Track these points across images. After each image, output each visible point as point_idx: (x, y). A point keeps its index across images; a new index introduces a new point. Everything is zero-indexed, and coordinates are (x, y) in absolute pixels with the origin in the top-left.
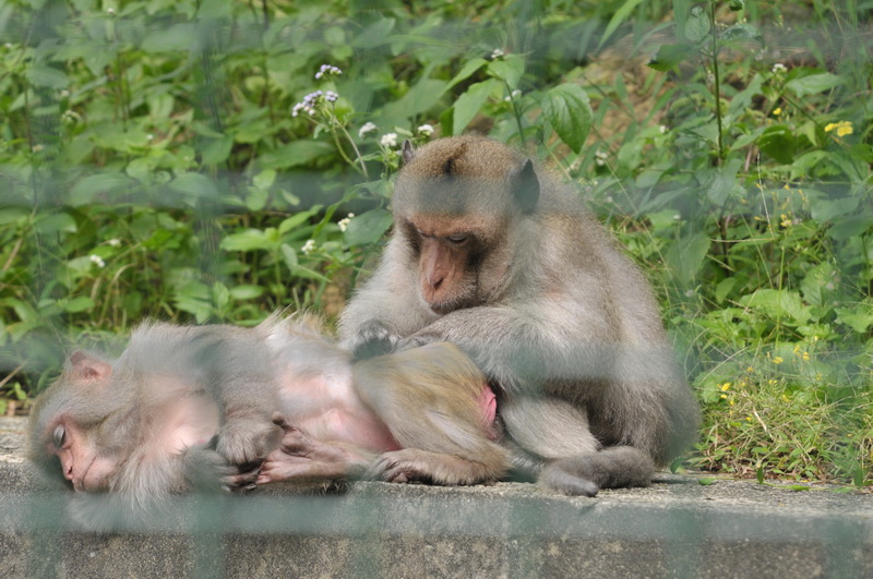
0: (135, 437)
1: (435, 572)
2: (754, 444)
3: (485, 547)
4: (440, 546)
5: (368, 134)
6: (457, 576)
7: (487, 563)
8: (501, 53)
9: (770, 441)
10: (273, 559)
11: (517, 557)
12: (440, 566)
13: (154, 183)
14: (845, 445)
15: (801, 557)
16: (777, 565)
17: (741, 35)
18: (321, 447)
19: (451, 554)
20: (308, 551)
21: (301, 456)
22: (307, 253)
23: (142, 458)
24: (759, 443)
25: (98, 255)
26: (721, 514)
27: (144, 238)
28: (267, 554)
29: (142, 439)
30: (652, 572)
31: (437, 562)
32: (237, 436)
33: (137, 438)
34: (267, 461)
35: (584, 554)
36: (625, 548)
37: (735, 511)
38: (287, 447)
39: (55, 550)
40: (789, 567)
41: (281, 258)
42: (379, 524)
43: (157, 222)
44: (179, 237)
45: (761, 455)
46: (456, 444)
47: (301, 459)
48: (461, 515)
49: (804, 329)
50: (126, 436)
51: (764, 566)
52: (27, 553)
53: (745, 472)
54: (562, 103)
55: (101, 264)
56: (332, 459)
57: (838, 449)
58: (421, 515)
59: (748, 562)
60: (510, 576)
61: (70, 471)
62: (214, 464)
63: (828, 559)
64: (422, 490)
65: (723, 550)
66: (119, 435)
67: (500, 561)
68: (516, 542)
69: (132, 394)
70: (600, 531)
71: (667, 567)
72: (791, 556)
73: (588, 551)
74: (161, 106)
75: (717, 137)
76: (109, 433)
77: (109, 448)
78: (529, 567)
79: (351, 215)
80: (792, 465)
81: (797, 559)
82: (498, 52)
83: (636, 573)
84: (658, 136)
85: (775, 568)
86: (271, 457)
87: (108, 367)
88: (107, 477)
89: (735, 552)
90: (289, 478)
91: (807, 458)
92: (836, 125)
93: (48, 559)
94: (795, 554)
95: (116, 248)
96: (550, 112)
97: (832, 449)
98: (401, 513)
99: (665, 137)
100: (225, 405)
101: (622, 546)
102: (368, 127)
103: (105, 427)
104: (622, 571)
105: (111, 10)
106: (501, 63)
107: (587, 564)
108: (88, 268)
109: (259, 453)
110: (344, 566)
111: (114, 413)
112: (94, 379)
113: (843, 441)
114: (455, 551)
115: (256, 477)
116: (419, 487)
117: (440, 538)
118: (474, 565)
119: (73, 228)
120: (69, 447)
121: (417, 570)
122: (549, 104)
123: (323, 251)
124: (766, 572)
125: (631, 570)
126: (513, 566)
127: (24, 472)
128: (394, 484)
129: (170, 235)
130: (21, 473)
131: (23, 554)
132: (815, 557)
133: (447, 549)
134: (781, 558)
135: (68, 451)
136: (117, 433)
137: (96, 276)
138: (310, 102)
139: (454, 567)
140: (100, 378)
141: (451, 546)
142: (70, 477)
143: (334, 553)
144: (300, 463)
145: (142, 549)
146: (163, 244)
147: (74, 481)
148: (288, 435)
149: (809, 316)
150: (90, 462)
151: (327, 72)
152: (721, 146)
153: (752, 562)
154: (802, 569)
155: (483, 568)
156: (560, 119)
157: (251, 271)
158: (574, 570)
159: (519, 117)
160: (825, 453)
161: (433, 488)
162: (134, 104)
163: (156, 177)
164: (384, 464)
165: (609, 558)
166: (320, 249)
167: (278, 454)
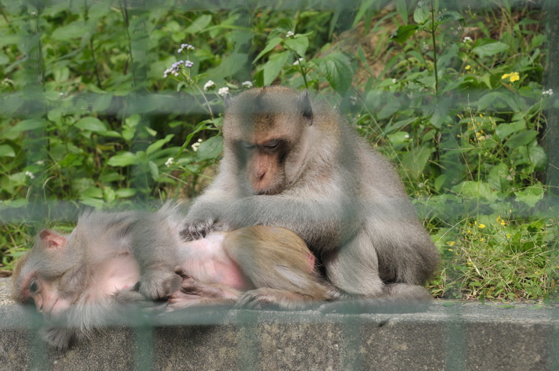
0: (83, 285)
1: (284, 367)
2: (470, 280)
3: (317, 350)
4: (287, 350)
5: (210, 88)
6: (298, 368)
7: (319, 360)
8: (293, 34)
9: (481, 278)
10: (176, 361)
11: (338, 355)
12: (287, 363)
13: (64, 124)
14: (529, 279)
15: (526, 350)
16: (511, 355)
17: (450, 18)
18: (206, 288)
19: (294, 354)
20: (199, 356)
21: (194, 294)
22: (168, 166)
23: (88, 297)
24: (473, 279)
25: (30, 171)
26: (473, 324)
27: (59, 160)
28: (172, 358)
29: (88, 285)
30: (428, 363)
31: (285, 360)
32: (152, 282)
33: (84, 285)
34: (172, 298)
35: (382, 352)
36: (410, 348)
37: (481, 321)
38: (185, 289)
39: (31, 360)
40: (519, 357)
41: (148, 170)
42: (246, 337)
43: (67, 149)
44: (82, 158)
45: (477, 287)
46: (295, 285)
47: (194, 296)
48: (300, 329)
49: (495, 206)
50: (77, 284)
51: (502, 356)
52: (12, 363)
53: (468, 298)
54: (333, 65)
55: (32, 177)
56: (214, 296)
57: (525, 281)
58: (274, 330)
59: (492, 354)
60: (334, 368)
61: (41, 308)
62: (138, 300)
63: (545, 350)
64: (274, 314)
65: (475, 346)
66: (72, 284)
67: (327, 358)
68: (337, 345)
69: (80, 257)
70: (393, 337)
71: (438, 359)
72: (520, 349)
73: (385, 350)
74: (62, 74)
75: (435, 84)
76: (67, 282)
77: (66, 293)
78: (346, 362)
79: (200, 140)
80: (498, 293)
81: (524, 351)
82: (291, 33)
83: (418, 363)
84: (392, 85)
85: (509, 357)
86: (174, 295)
87: (64, 240)
88: (65, 311)
89: (483, 348)
90: (187, 308)
91: (507, 287)
92: (509, 75)
93: (26, 366)
94: (523, 348)
95: (41, 166)
96: (326, 71)
97: (522, 281)
98: (260, 329)
99: (396, 86)
100: (143, 261)
101: (408, 346)
102: (210, 83)
103: (64, 278)
104: (408, 362)
105: (34, 13)
106: (292, 40)
107: (385, 358)
108: (24, 180)
109: (167, 292)
110: (223, 364)
111: (69, 270)
112: (55, 248)
113: (529, 277)
114: (297, 353)
115: (165, 308)
116: (271, 312)
117: (287, 345)
118: (310, 361)
119: (12, 154)
120: (40, 292)
121: (272, 365)
122: (324, 66)
123: (179, 165)
124: (504, 360)
125: (414, 361)
126: (336, 361)
127: (8, 310)
128: (255, 311)
129: (75, 157)
130: (6, 311)
131: (10, 363)
132: (536, 350)
133: (292, 351)
134: (513, 350)
135: (39, 295)
136: (71, 282)
137: (30, 185)
138: (176, 68)
139: (296, 363)
140: (59, 247)
141: (294, 349)
142: (41, 311)
143: (217, 356)
144: (194, 299)
145: (88, 358)
146: (71, 163)
147: (44, 314)
148: (185, 281)
149: (497, 197)
150: (54, 302)
151: (185, 48)
152: (437, 90)
153: (494, 354)
154: (528, 358)
155: (316, 363)
156: (332, 75)
157: (126, 179)
158: (376, 362)
159: (304, 75)
160: (518, 284)
161: (281, 312)
162: (47, 74)
163: (65, 121)
164: (248, 298)
165: (399, 354)
166: (177, 163)
167: (179, 293)
